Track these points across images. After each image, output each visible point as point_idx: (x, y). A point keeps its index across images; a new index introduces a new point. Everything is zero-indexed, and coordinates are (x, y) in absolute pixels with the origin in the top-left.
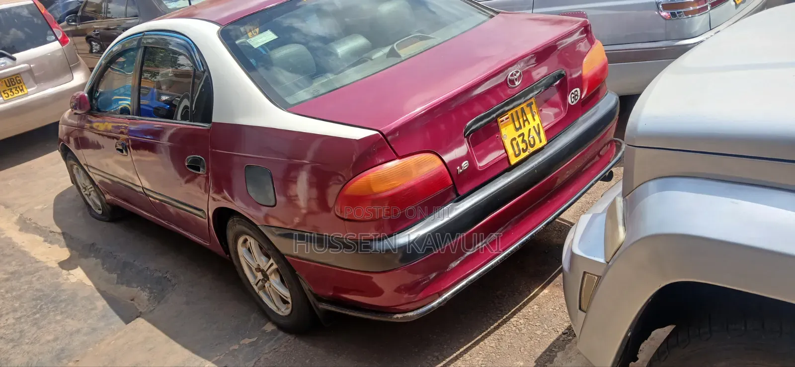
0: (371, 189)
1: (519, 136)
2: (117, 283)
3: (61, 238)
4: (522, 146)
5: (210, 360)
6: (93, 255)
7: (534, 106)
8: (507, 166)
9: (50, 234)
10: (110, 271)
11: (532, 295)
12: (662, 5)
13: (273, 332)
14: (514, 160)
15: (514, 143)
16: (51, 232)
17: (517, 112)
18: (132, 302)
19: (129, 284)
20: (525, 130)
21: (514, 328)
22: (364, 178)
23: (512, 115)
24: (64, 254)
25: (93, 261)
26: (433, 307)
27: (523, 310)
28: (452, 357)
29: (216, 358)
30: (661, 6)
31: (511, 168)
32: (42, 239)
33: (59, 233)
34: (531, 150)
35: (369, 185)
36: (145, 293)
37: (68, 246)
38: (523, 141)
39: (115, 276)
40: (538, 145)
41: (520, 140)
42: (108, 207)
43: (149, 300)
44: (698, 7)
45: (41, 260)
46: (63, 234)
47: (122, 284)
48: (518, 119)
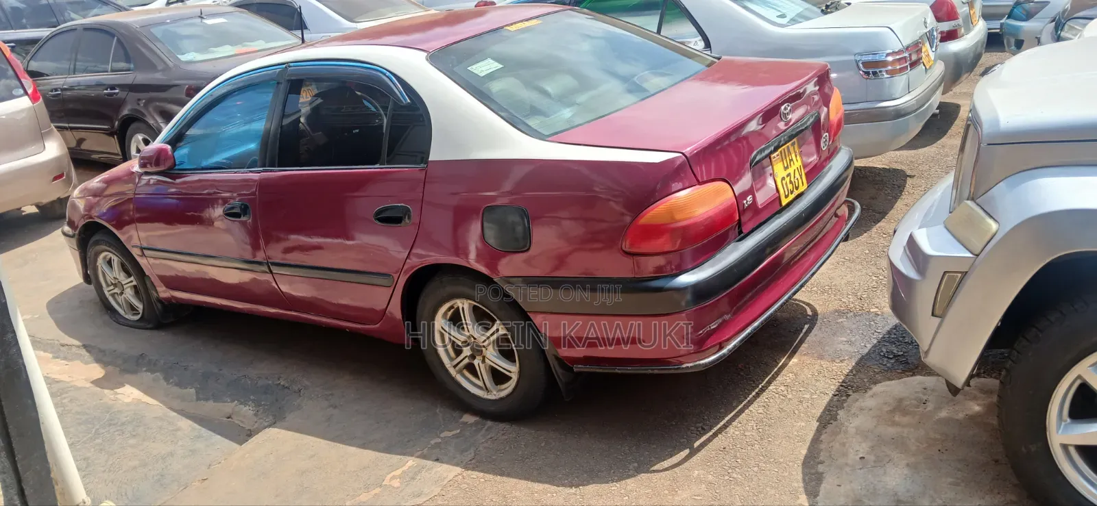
0: (673, 218)
1: (787, 176)
2: (198, 399)
3: (83, 352)
4: (790, 187)
5: (412, 456)
6: (144, 369)
7: (796, 146)
8: (779, 208)
9: (62, 348)
10: (180, 385)
12: (862, 63)
13: (476, 423)
14: (785, 202)
15: (784, 182)
16: (63, 345)
17: (784, 149)
18: (230, 419)
19: (216, 398)
20: (791, 170)
21: (777, 395)
22: (656, 209)
23: (781, 152)
24: (97, 371)
25: (147, 377)
26: (724, 355)
27: (779, 378)
29: (419, 453)
30: (861, 65)
31: (783, 209)
32: (50, 355)
33: (78, 347)
34: (796, 193)
35: (671, 211)
36: (247, 408)
37: (98, 361)
38: (791, 182)
39: (193, 391)
40: (802, 189)
41: (787, 180)
43: (256, 415)
44: (898, 67)
45: (62, 379)
46: (85, 346)
47: (207, 399)
48: (786, 158)
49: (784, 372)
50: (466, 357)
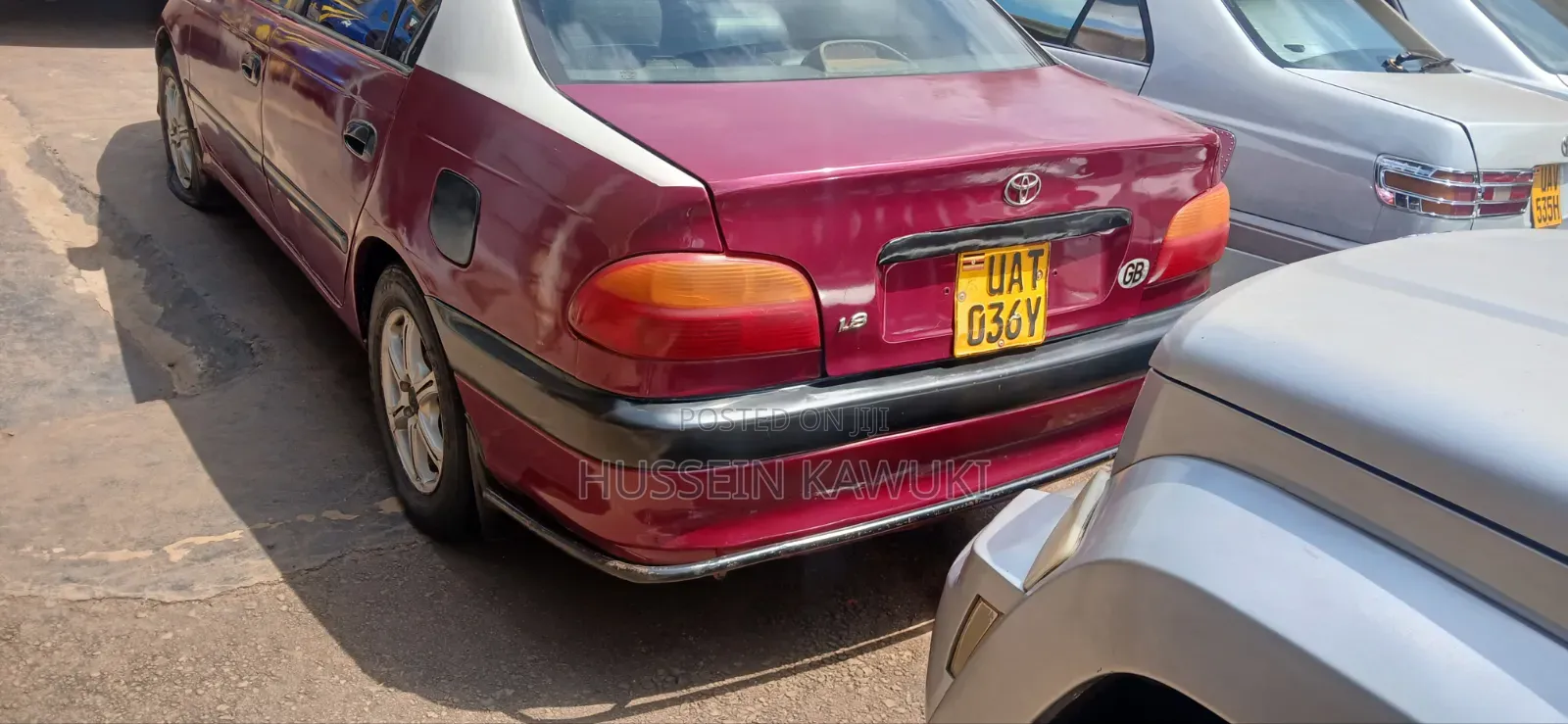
0: (648, 294)
1: (992, 306)
2: (159, 324)
3: (95, 206)
4: (991, 328)
5: (249, 524)
6: (137, 257)
7: (1043, 260)
8: (945, 355)
9: (79, 192)
10: (154, 296)
11: (911, 628)
12: (1386, 173)
13: (392, 518)
14: (962, 350)
15: (977, 315)
16: (82, 188)
17: (1004, 257)
18: (168, 369)
19: (178, 333)
20: (1007, 300)
21: (848, 678)
22: (643, 266)
23: (992, 259)
24: (87, 235)
25: (132, 267)
26: (692, 574)
27: (881, 652)
28: (704, 688)
29: (261, 525)
30: (1382, 175)
31: (951, 363)
32: (60, 195)
33: (95, 196)
34: (1005, 343)
35: (647, 282)
36: (199, 362)
37: (101, 224)
38: (997, 319)
39: (160, 309)
40: (1024, 340)
41: (990, 314)
42: (203, 177)
43: (201, 376)
44: (1453, 203)
45: (39, 231)
46: (102, 199)
47: (166, 329)
48: (1002, 272)
49: (903, 644)
50: (402, 407)
